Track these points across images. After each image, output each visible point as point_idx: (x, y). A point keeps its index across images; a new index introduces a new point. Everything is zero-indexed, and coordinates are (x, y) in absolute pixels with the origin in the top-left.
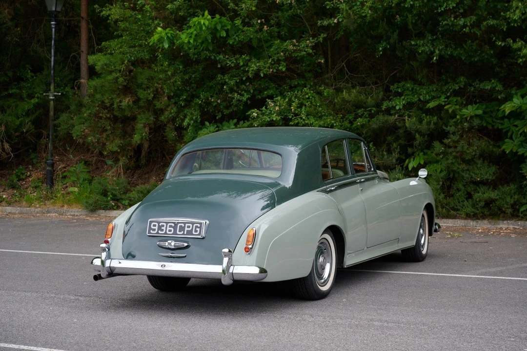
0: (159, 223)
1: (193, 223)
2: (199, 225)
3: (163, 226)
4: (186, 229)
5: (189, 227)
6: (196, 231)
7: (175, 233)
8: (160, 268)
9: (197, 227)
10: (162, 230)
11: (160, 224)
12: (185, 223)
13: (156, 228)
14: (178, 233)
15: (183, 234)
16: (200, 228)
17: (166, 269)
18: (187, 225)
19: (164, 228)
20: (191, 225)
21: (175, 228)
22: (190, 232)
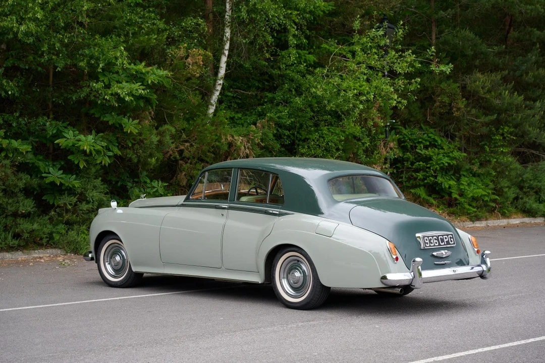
0: (428, 237)
1: (448, 235)
2: (451, 236)
3: (431, 239)
4: (445, 240)
5: (446, 238)
6: (451, 241)
7: (439, 245)
8: (453, 273)
9: (450, 237)
10: (432, 244)
11: (430, 238)
12: (443, 236)
13: (428, 241)
14: (442, 244)
15: (445, 245)
16: (453, 238)
17: (457, 273)
18: (444, 237)
19: (432, 241)
20: (446, 236)
21: (438, 240)
22: (448, 243)
